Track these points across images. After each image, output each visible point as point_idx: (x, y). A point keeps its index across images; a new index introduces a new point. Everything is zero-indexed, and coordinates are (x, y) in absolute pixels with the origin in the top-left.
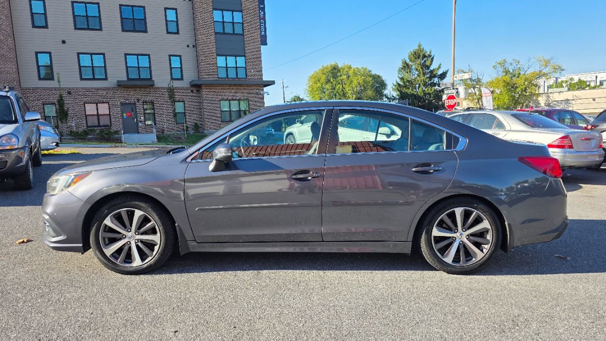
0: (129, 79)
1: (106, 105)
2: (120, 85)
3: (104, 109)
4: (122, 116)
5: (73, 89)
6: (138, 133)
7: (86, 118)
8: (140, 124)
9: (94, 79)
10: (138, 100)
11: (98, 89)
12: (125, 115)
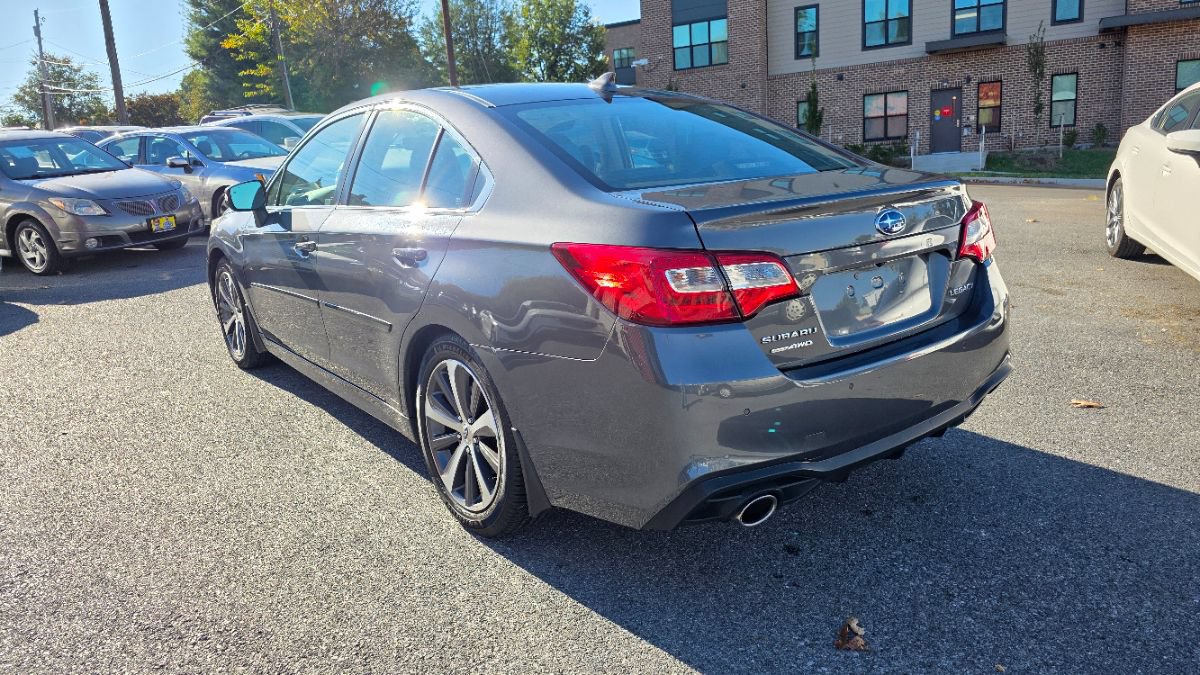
0: (954, 35)
1: (903, 98)
2: (935, 52)
3: (898, 104)
4: (932, 116)
5: (847, 69)
6: (959, 149)
7: (864, 124)
8: (966, 132)
9: (887, 45)
10: (969, 80)
11: (890, 65)
12: (937, 113)
